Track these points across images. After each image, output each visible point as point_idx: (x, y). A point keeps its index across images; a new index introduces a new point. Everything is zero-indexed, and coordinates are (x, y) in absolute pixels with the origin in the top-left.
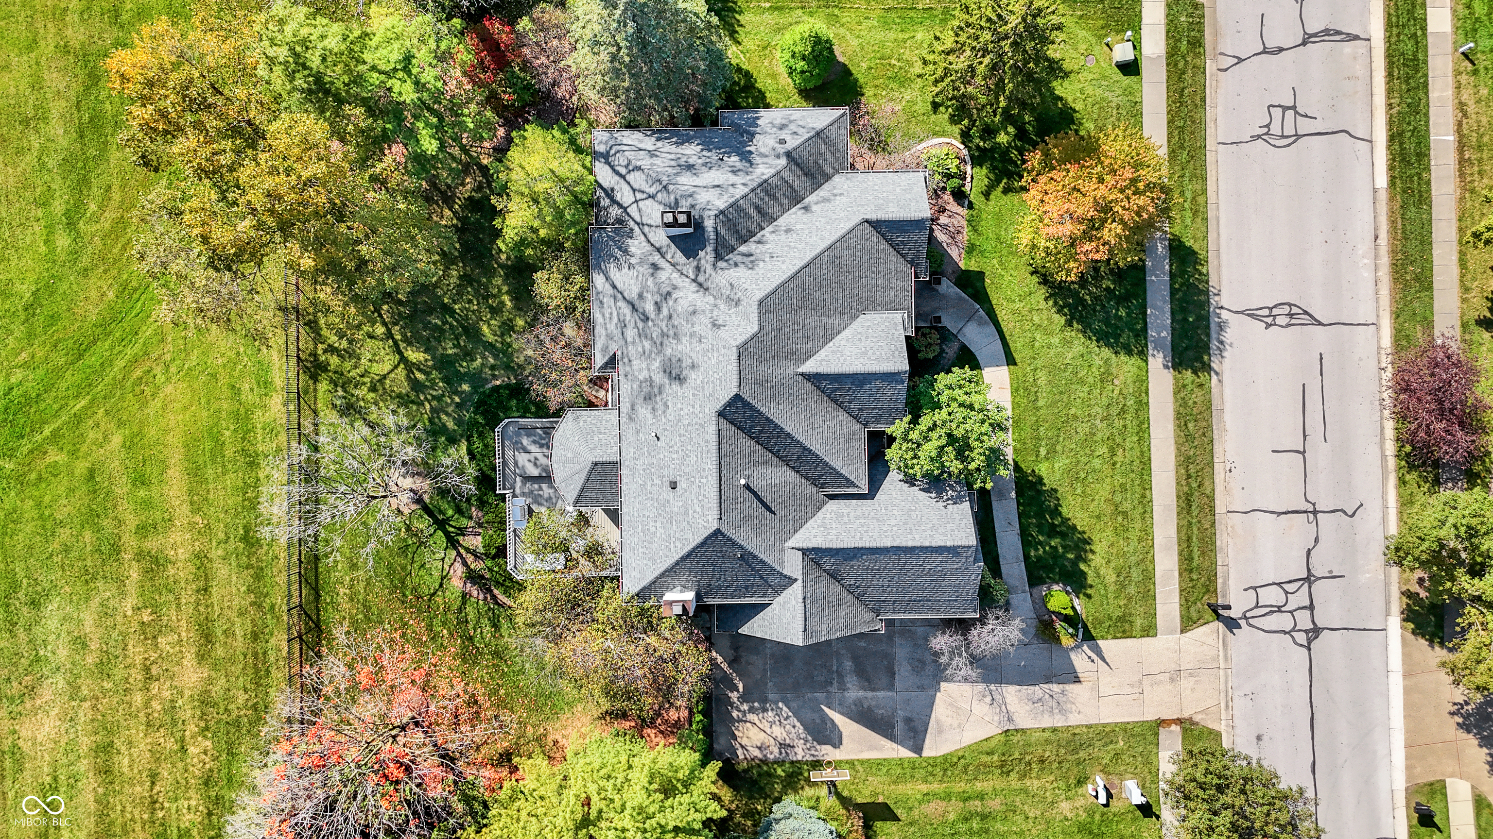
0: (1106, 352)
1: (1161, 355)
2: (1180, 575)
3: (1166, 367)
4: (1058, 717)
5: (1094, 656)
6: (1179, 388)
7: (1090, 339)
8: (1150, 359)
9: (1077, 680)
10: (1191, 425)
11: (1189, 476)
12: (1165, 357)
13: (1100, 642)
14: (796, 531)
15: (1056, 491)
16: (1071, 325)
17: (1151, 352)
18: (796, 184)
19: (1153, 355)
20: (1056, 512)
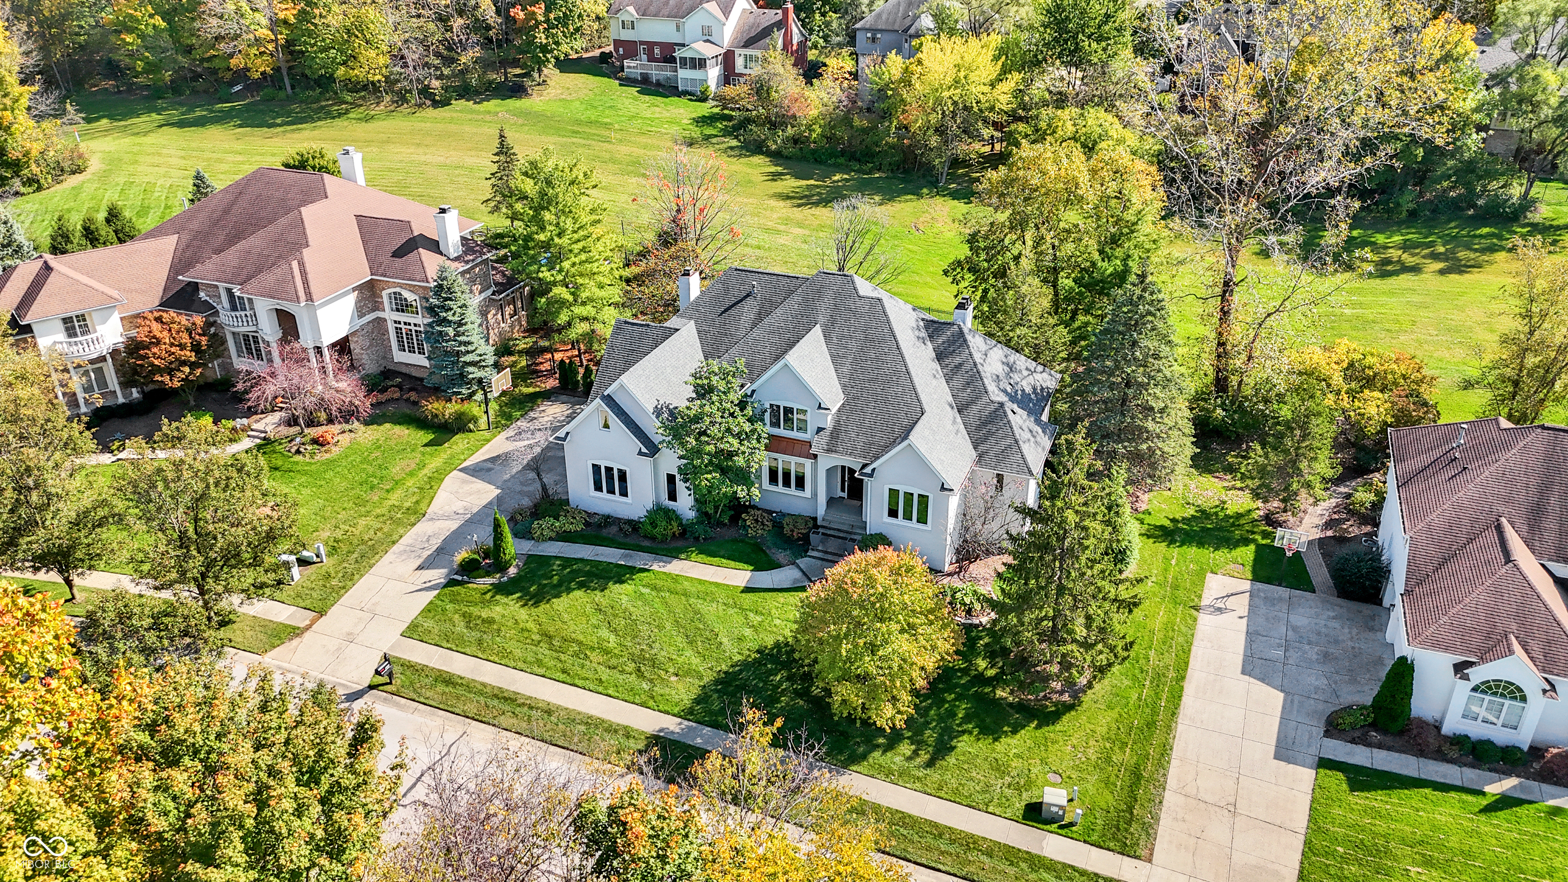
0: (709, 677)
1: (677, 730)
2: (439, 671)
3: (661, 730)
4: (402, 548)
5: (428, 585)
6: (628, 733)
7: (732, 666)
8: (679, 720)
9: (420, 568)
10: (583, 728)
11: (531, 708)
12: (673, 732)
13: (436, 592)
14: (699, 332)
15: (602, 591)
16: (758, 651)
17: (686, 723)
18: (975, 409)
19: (680, 724)
20: (582, 586)
